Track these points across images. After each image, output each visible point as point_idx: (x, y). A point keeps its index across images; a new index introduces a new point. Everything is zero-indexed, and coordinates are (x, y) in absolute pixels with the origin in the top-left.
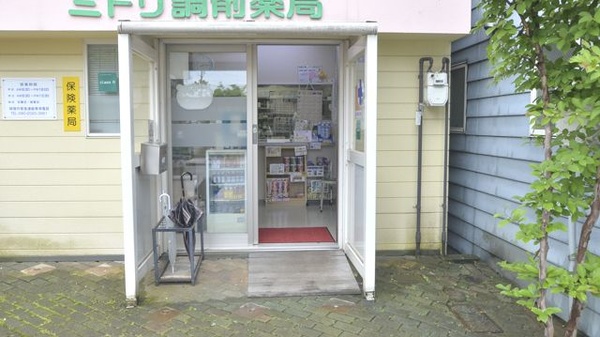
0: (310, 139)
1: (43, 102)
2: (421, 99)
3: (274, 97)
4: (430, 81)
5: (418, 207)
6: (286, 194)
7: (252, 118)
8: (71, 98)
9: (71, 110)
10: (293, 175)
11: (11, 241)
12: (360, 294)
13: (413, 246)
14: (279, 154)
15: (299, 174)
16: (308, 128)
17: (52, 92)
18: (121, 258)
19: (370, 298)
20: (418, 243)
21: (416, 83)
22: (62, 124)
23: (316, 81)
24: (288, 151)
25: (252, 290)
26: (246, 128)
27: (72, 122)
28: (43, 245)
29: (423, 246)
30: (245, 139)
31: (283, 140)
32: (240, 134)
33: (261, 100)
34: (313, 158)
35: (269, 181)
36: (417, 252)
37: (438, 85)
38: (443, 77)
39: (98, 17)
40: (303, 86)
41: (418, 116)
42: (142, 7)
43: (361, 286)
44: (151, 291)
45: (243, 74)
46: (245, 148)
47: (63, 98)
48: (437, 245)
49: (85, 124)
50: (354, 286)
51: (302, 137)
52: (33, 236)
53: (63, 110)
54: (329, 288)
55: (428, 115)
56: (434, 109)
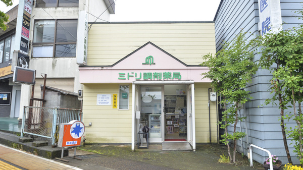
0: (180, 113)
1: (108, 101)
2: (209, 99)
3: (168, 99)
4: (211, 95)
5: (210, 130)
6: (172, 131)
7: (163, 105)
8: (115, 99)
9: (115, 103)
10: (175, 125)
11: (96, 139)
12: (192, 150)
13: (209, 142)
14: (170, 118)
15: (177, 124)
16: (180, 109)
17: (110, 98)
18: (131, 144)
19: (194, 151)
20: (210, 140)
21: (208, 95)
22: (112, 107)
23: (182, 94)
24: (173, 117)
25: (163, 149)
26: (161, 108)
27: (115, 106)
28: (105, 140)
29: (212, 142)
30: (161, 111)
31: (171, 113)
32: (159, 109)
33: (165, 101)
34: (181, 119)
35: (167, 127)
36: (211, 144)
37: (213, 96)
38: (215, 93)
39: (125, 79)
40: (178, 96)
41: (208, 104)
42: (136, 77)
43: (192, 148)
44: (136, 150)
45: (160, 92)
46: (161, 113)
47: (113, 99)
48: (216, 142)
49: (118, 107)
50: (191, 149)
51: (178, 112)
52: (102, 137)
53: (113, 102)
54: (184, 149)
55: (211, 104)
56: (213, 102)
